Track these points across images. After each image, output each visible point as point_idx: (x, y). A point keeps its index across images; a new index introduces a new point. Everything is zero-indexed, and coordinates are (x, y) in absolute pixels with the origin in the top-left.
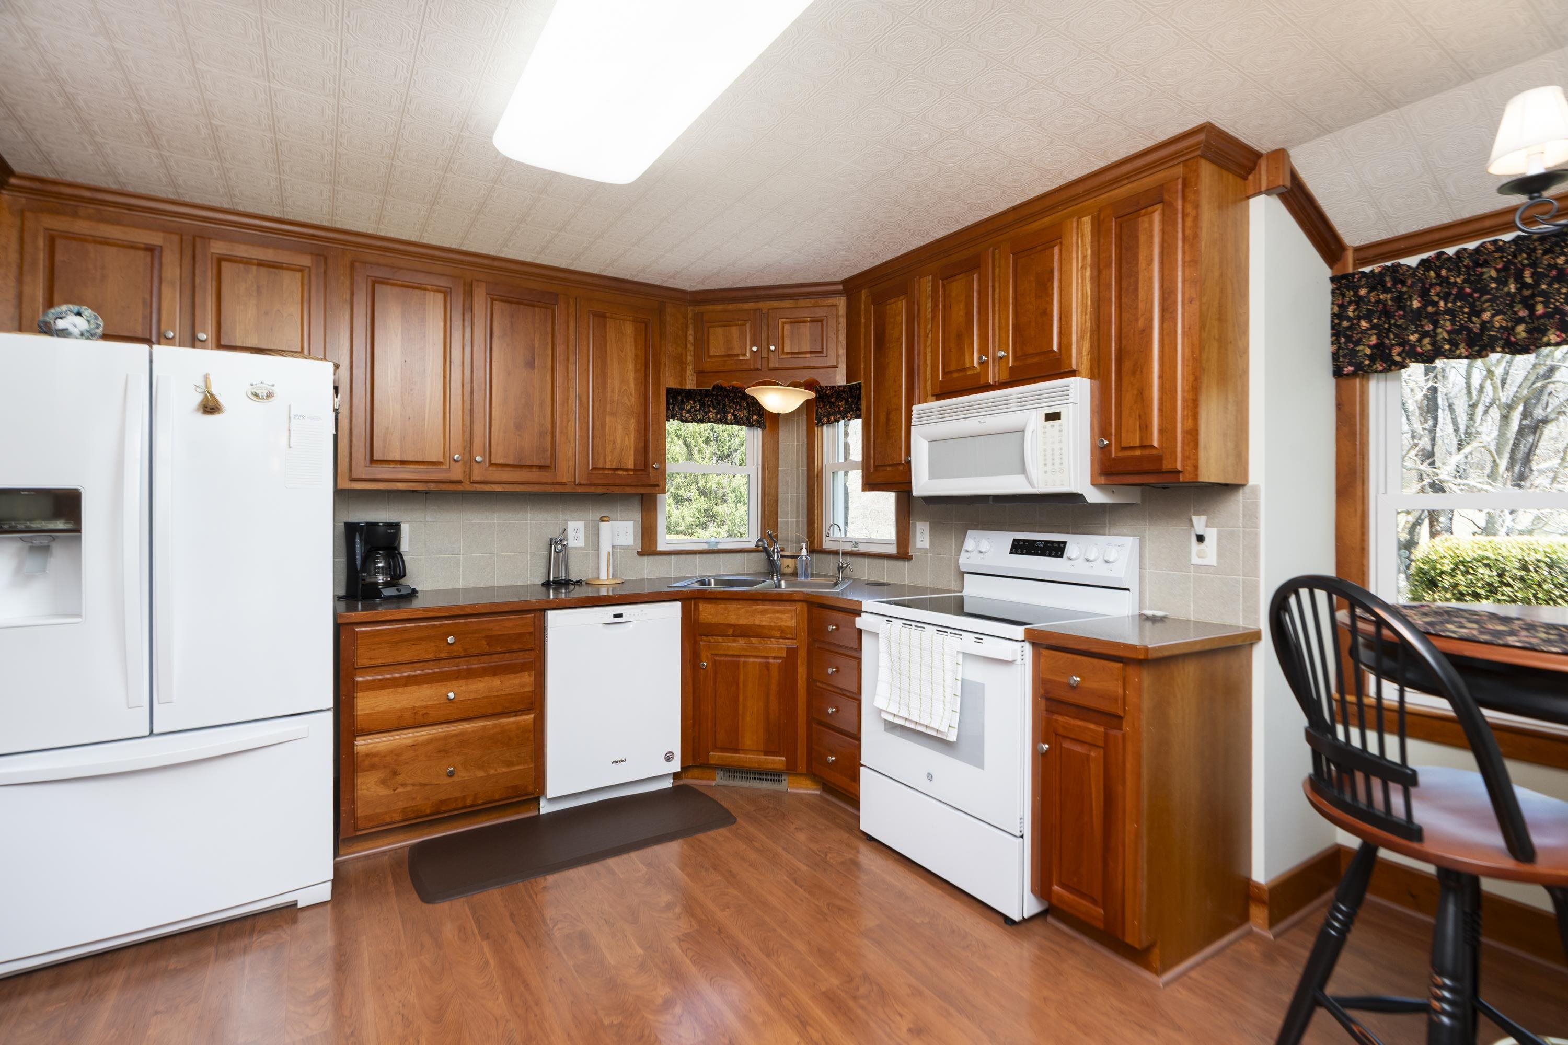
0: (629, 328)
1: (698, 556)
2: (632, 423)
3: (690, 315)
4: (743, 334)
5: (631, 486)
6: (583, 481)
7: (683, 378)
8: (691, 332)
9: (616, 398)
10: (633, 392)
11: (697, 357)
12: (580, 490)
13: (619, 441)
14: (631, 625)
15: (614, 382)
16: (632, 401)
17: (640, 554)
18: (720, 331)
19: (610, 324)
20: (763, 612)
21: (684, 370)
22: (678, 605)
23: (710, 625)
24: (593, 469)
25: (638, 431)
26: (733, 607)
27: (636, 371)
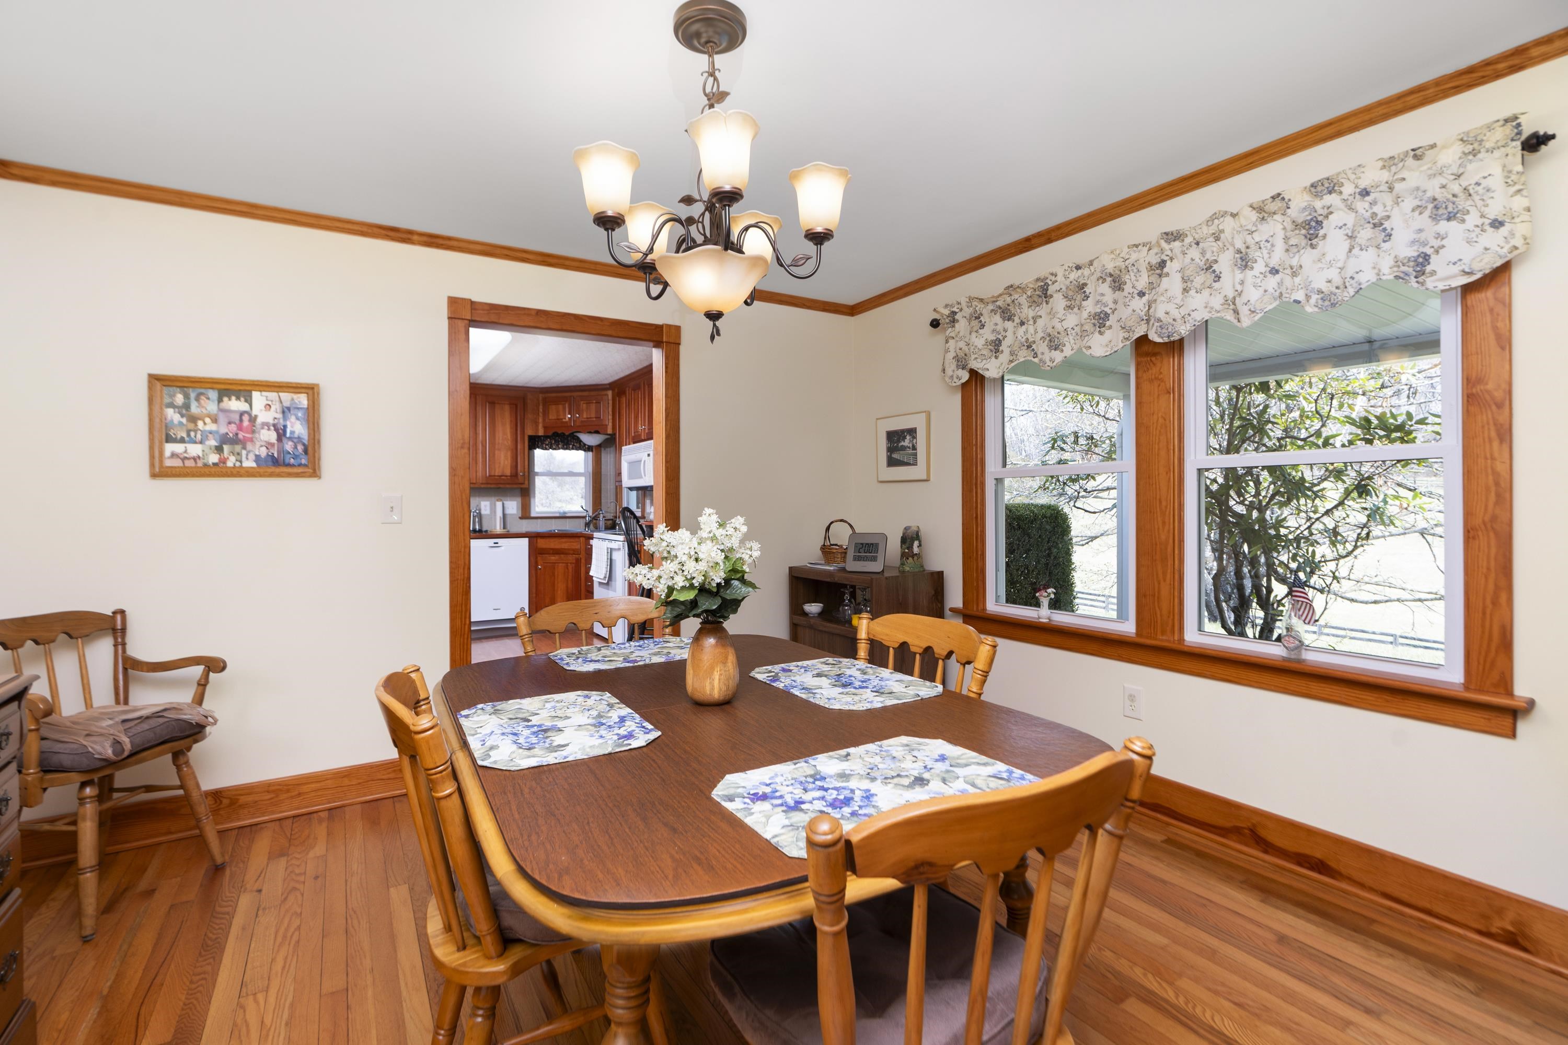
0: (507, 407)
1: (553, 520)
2: (509, 454)
3: (541, 399)
4: (564, 409)
5: (508, 484)
6: (484, 482)
7: (537, 430)
8: (541, 407)
9: (501, 442)
10: (509, 437)
11: (544, 420)
12: (483, 486)
13: (502, 462)
14: (502, 548)
15: (500, 435)
16: (509, 442)
17: (520, 518)
18: (554, 407)
19: (497, 406)
20: (566, 542)
21: (537, 426)
22: (527, 540)
23: (543, 549)
24: (490, 476)
25: (512, 457)
26: (552, 540)
27: (511, 428)
